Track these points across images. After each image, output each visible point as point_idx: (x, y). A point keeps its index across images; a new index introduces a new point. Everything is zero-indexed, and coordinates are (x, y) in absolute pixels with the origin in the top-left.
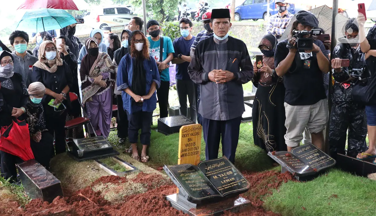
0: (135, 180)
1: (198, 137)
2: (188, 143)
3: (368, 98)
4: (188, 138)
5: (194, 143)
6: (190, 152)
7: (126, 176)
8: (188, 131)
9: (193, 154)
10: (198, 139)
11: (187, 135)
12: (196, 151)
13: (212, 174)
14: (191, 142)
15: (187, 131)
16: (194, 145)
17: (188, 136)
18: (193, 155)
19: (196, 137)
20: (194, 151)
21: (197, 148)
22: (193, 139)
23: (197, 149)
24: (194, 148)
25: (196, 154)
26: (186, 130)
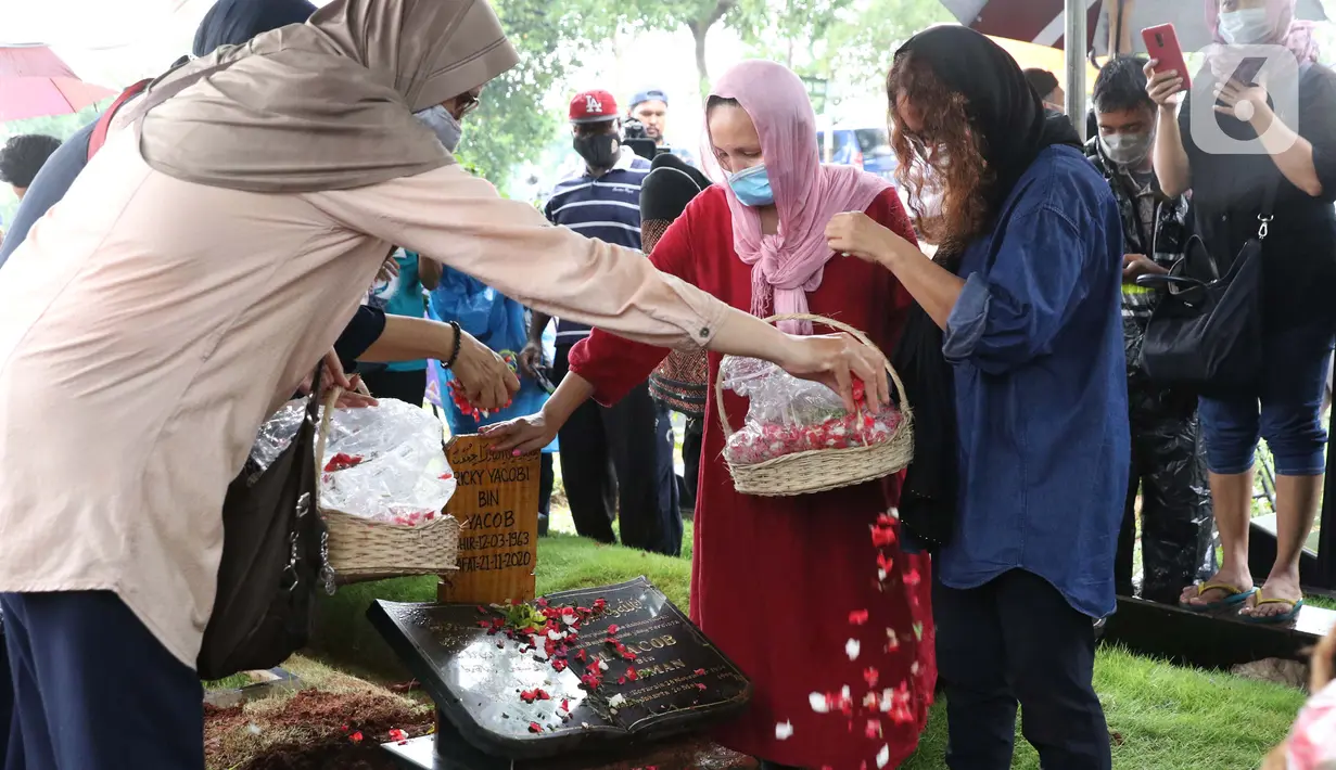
0: (279, 717)
1: (523, 488)
2: (482, 511)
3: (1214, 360)
4: (479, 488)
5: (510, 516)
6: (490, 551)
7: (242, 705)
8: (479, 459)
9: (503, 565)
10: (523, 498)
11: (476, 477)
12: (516, 549)
13: (588, 644)
14: (494, 509)
15: (474, 456)
16: (509, 522)
17: (477, 481)
18: (505, 570)
19: (514, 490)
20: (507, 550)
21: (523, 536)
22: (502, 494)
23: (519, 543)
24: (507, 537)
25: (519, 564)
26: (469, 453)
